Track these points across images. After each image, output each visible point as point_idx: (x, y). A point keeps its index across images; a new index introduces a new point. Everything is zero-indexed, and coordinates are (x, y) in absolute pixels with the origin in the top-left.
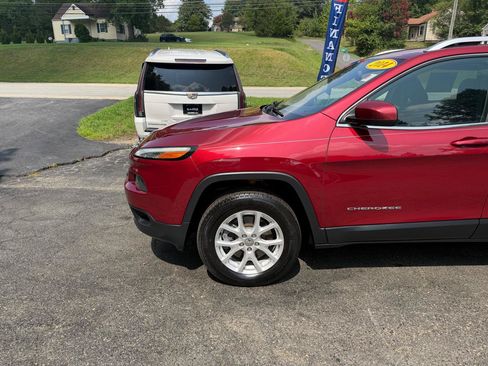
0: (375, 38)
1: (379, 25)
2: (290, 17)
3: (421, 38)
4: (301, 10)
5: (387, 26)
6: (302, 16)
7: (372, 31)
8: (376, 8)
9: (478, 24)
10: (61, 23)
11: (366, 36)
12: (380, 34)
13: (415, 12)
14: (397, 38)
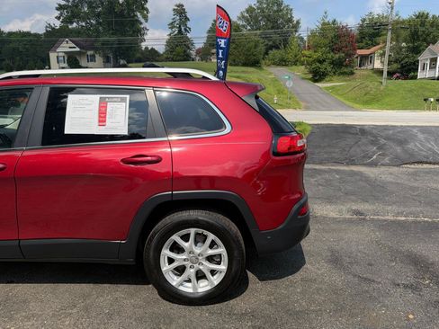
0: (326, 66)
1: (330, 56)
2: (258, 49)
3: (370, 67)
4: (271, 43)
5: (337, 56)
6: (271, 48)
7: (324, 61)
8: (327, 41)
9: (417, 54)
10: (56, 54)
11: (318, 64)
12: (332, 63)
13: (367, 44)
14: (346, 66)
